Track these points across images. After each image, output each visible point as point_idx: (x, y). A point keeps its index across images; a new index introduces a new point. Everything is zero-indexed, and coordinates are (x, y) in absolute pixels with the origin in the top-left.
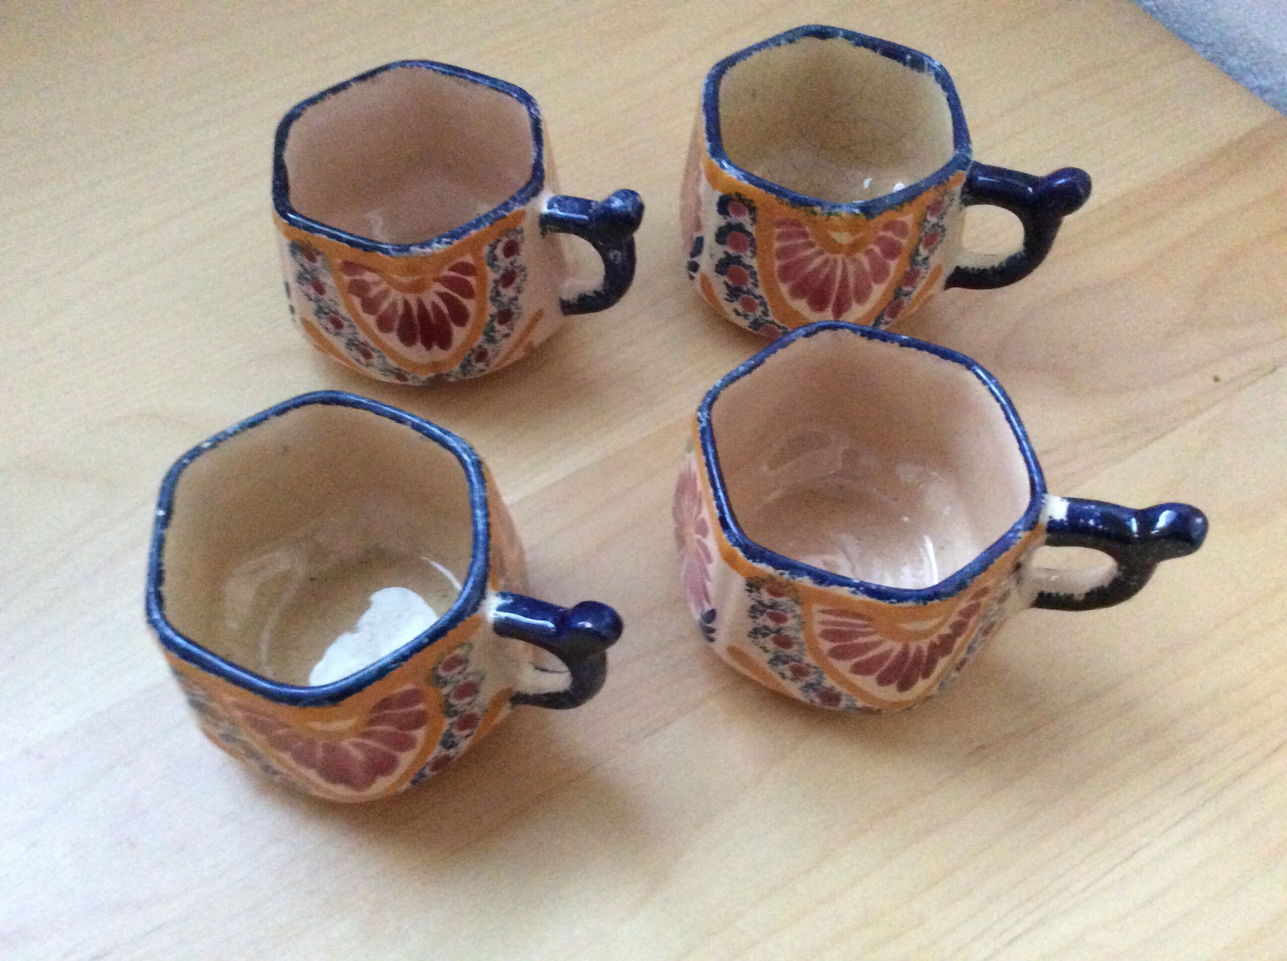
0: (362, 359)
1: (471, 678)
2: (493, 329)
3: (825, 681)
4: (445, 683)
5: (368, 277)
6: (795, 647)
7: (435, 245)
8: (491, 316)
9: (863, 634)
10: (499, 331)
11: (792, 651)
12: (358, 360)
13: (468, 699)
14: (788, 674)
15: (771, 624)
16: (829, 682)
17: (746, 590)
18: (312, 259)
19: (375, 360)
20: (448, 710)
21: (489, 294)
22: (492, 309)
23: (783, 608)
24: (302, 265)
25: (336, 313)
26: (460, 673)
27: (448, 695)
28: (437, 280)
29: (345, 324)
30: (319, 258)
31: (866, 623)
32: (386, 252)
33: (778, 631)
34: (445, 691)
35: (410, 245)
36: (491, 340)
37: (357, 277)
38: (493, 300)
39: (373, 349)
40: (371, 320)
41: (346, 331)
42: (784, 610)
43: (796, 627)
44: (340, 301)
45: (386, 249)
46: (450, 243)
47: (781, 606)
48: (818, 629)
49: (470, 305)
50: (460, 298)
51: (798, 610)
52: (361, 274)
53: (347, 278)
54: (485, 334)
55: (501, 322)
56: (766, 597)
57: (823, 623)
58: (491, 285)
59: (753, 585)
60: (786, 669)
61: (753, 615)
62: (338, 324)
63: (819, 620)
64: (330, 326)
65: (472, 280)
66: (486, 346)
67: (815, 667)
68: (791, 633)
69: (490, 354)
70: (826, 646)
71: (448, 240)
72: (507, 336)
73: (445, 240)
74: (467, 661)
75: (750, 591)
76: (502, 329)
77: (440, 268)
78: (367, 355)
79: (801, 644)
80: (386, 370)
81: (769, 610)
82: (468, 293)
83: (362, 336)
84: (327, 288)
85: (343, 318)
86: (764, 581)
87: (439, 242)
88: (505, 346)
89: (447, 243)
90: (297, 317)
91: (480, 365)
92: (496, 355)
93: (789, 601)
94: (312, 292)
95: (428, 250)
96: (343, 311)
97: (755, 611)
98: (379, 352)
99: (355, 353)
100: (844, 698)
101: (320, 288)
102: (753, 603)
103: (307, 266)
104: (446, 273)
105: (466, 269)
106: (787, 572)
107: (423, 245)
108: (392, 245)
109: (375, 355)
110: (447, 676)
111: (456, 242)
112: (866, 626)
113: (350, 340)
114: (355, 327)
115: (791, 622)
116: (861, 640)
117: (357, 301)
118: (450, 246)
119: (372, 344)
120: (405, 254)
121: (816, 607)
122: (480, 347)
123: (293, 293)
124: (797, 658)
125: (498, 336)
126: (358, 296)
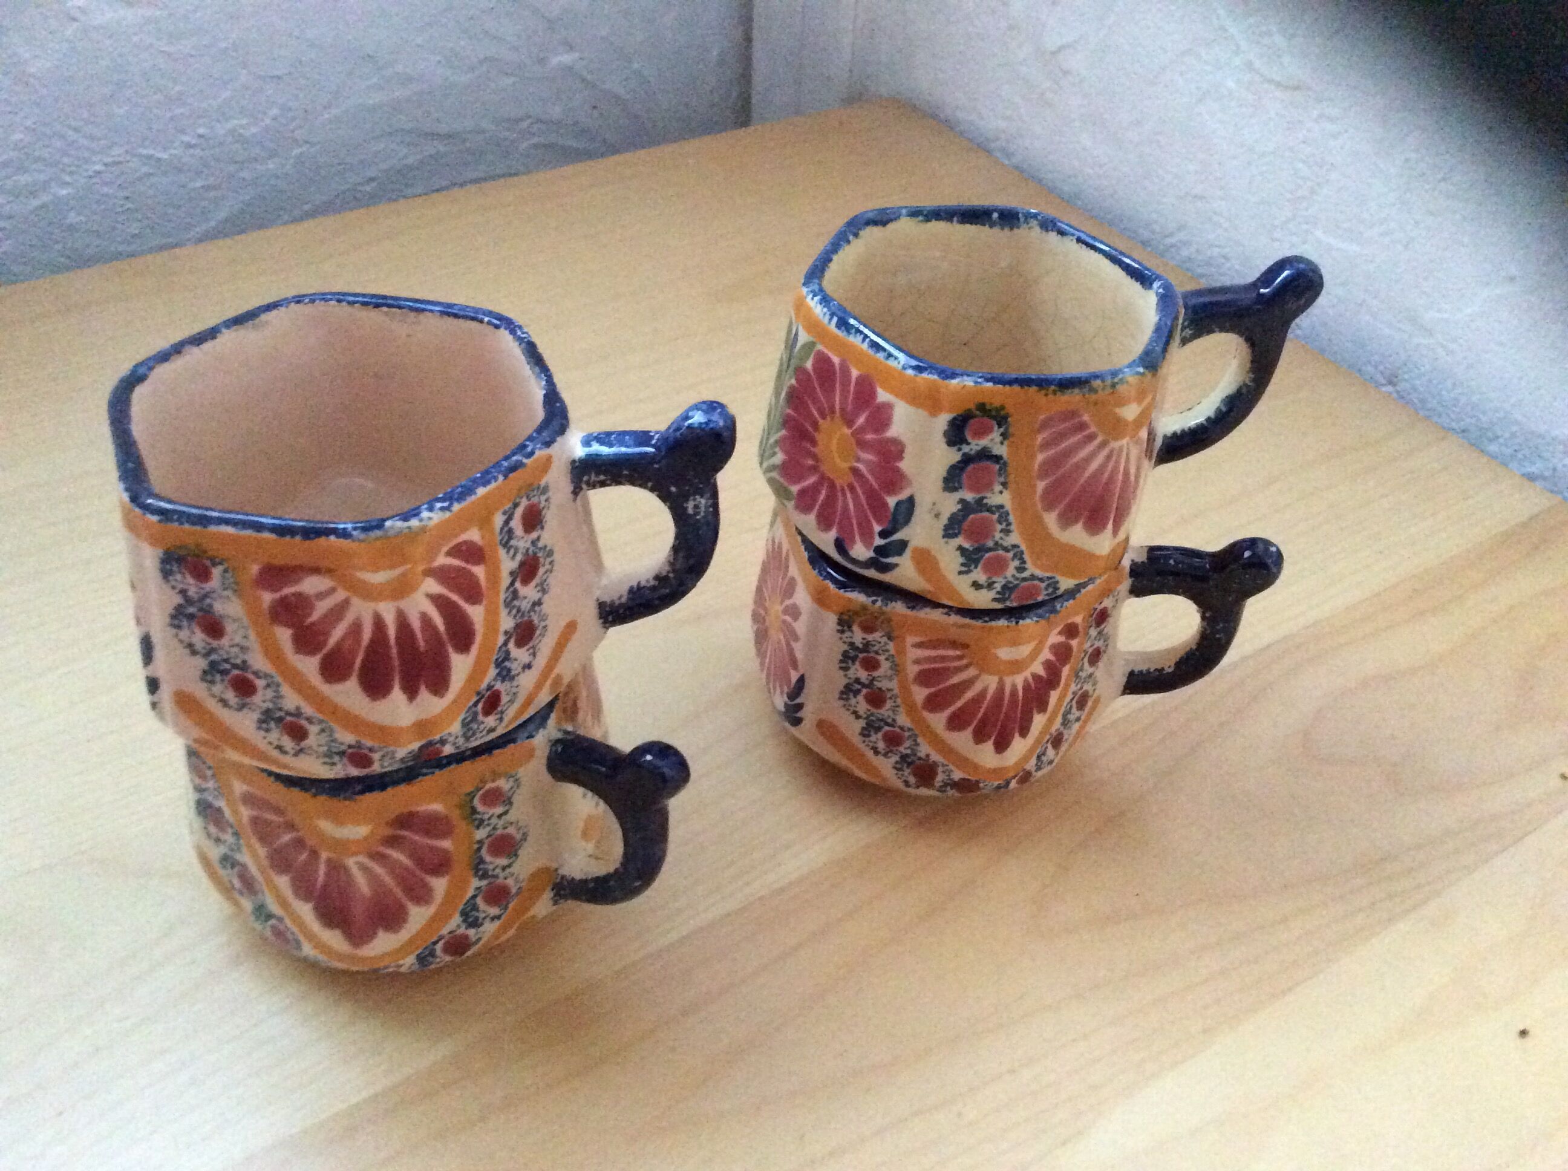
0: (288, 743)
1: (511, 830)
2: (507, 657)
3: (919, 748)
4: (480, 824)
5: (310, 585)
6: (889, 704)
7: (425, 514)
8: (506, 633)
9: (959, 670)
10: (516, 660)
11: (885, 712)
12: (280, 748)
13: (504, 861)
14: (881, 745)
15: (863, 675)
16: (925, 749)
17: (838, 631)
18: (203, 575)
19: (313, 740)
20: (478, 868)
21: (502, 596)
22: (507, 622)
23: (875, 648)
24: (183, 592)
25: (244, 666)
26: (500, 816)
27: (481, 842)
28: (430, 572)
29: (260, 683)
30: (216, 572)
31: (958, 653)
32: (344, 534)
33: (870, 685)
34: (481, 834)
35: (384, 520)
36: (505, 675)
37: (288, 591)
38: (508, 604)
39: (309, 720)
40: (309, 666)
41: (261, 698)
42: (877, 653)
43: (890, 673)
44: (253, 641)
45: (344, 529)
46: (448, 509)
47: (873, 646)
48: (912, 670)
49: (476, 613)
50: (462, 603)
51: (891, 646)
52: (297, 581)
53: (267, 598)
54: (498, 664)
55: (520, 644)
56: (858, 636)
57: (917, 662)
58: (506, 581)
59: (845, 623)
60: (878, 739)
61: (844, 665)
62: (244, 687)
63: (913, 658)
64: (231, 696)
65: (479, 571)
66: (498, 686)
67: (909, 729)
68: (884, 684)
69: (505, 699)
70: (920, 694)
71: (446, 504)
72: (528, 666)
73: (439, 505)
74: (509, 802)
75: (842, 632)
76: (520, 655)
77: (433, 552)
78: (298, 733)
79: (894, 697)
80: (330, 756)
81: (861, 656)
82: (474, 594)
83: (291, 700)
84: (229, 627)
85: (256, 674)
86: (856, 613)
87: (431, 509)
88: (526, 681)
89: (442, 509)
90: (166, 693)
91: (490, 721)
92: (511, 701)
93: (881, 637)
94: (199, 638)
95: (414, 523)
96: (258, 661)
97: (847, 659)
98: (321, 722)
99: (275, 735)
100: (940, 769)
101: (214, 628)
102: (846, 647)
103: (192, 592)
104: (442, 560)
105: (472, 553)
106: (880, 599)
107: (406, 517)
108: (352, 522)
109: (313, 729)
110: (484, 813)
111: (456, 507)
112: (960, 658)
113: (267, 712)
114: (278, 685)
115: (885, 666)
116: (956, 679)
117: (284, 635)
118: (448, 514)
119: (308, 710)
120: (378, 533)
121: (910, 640)
122: (490, 687)
123: (159, 653)
124: (890, 721)
125: (515, 667)
126: (287, 625)
